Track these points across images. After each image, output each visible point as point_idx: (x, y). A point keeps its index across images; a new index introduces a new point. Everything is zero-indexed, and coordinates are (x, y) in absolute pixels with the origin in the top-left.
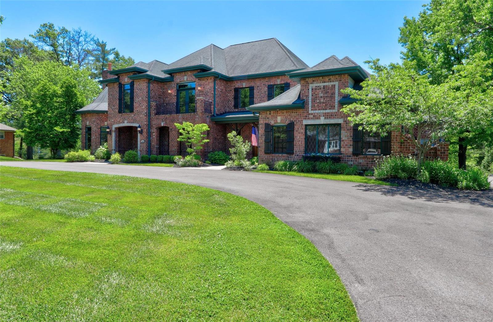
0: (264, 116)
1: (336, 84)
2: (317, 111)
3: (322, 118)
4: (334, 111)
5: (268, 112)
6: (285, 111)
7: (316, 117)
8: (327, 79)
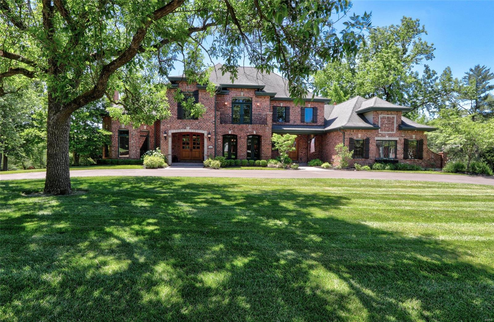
0: (348, 133)
1: (395, 116)
2: (384, 132)
3: (387, 137)
4: (394, 132)
5: (352, 131)
6: (363, 131)
7: (383, 136)
8: (389, 113)
